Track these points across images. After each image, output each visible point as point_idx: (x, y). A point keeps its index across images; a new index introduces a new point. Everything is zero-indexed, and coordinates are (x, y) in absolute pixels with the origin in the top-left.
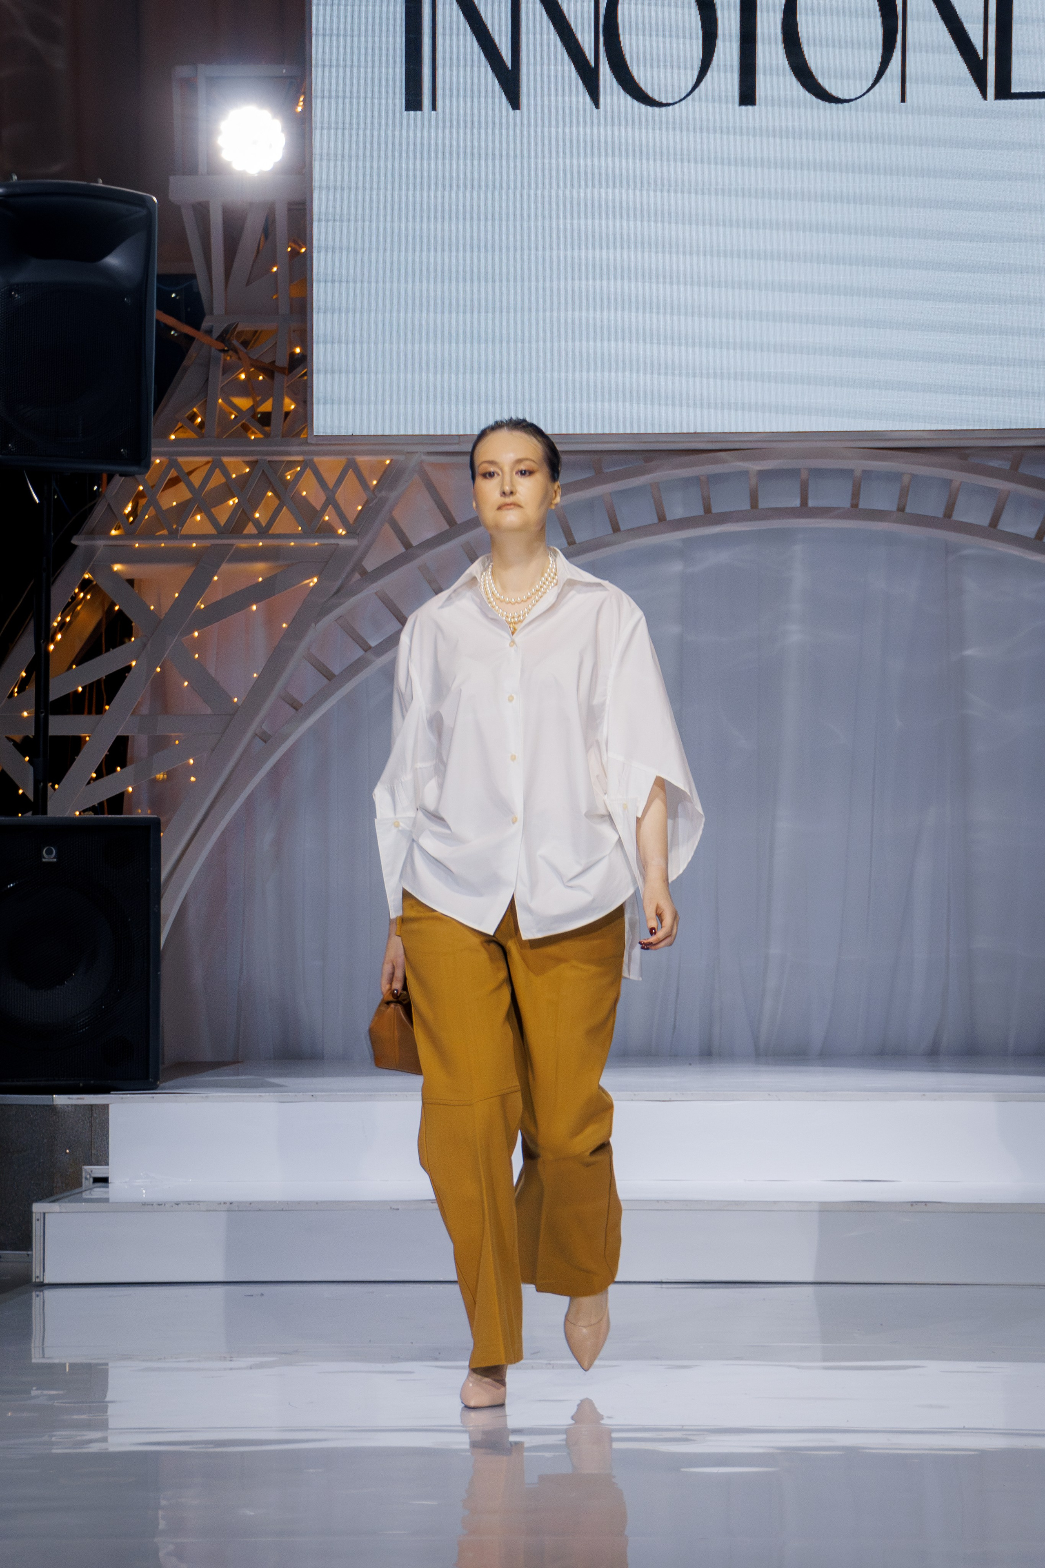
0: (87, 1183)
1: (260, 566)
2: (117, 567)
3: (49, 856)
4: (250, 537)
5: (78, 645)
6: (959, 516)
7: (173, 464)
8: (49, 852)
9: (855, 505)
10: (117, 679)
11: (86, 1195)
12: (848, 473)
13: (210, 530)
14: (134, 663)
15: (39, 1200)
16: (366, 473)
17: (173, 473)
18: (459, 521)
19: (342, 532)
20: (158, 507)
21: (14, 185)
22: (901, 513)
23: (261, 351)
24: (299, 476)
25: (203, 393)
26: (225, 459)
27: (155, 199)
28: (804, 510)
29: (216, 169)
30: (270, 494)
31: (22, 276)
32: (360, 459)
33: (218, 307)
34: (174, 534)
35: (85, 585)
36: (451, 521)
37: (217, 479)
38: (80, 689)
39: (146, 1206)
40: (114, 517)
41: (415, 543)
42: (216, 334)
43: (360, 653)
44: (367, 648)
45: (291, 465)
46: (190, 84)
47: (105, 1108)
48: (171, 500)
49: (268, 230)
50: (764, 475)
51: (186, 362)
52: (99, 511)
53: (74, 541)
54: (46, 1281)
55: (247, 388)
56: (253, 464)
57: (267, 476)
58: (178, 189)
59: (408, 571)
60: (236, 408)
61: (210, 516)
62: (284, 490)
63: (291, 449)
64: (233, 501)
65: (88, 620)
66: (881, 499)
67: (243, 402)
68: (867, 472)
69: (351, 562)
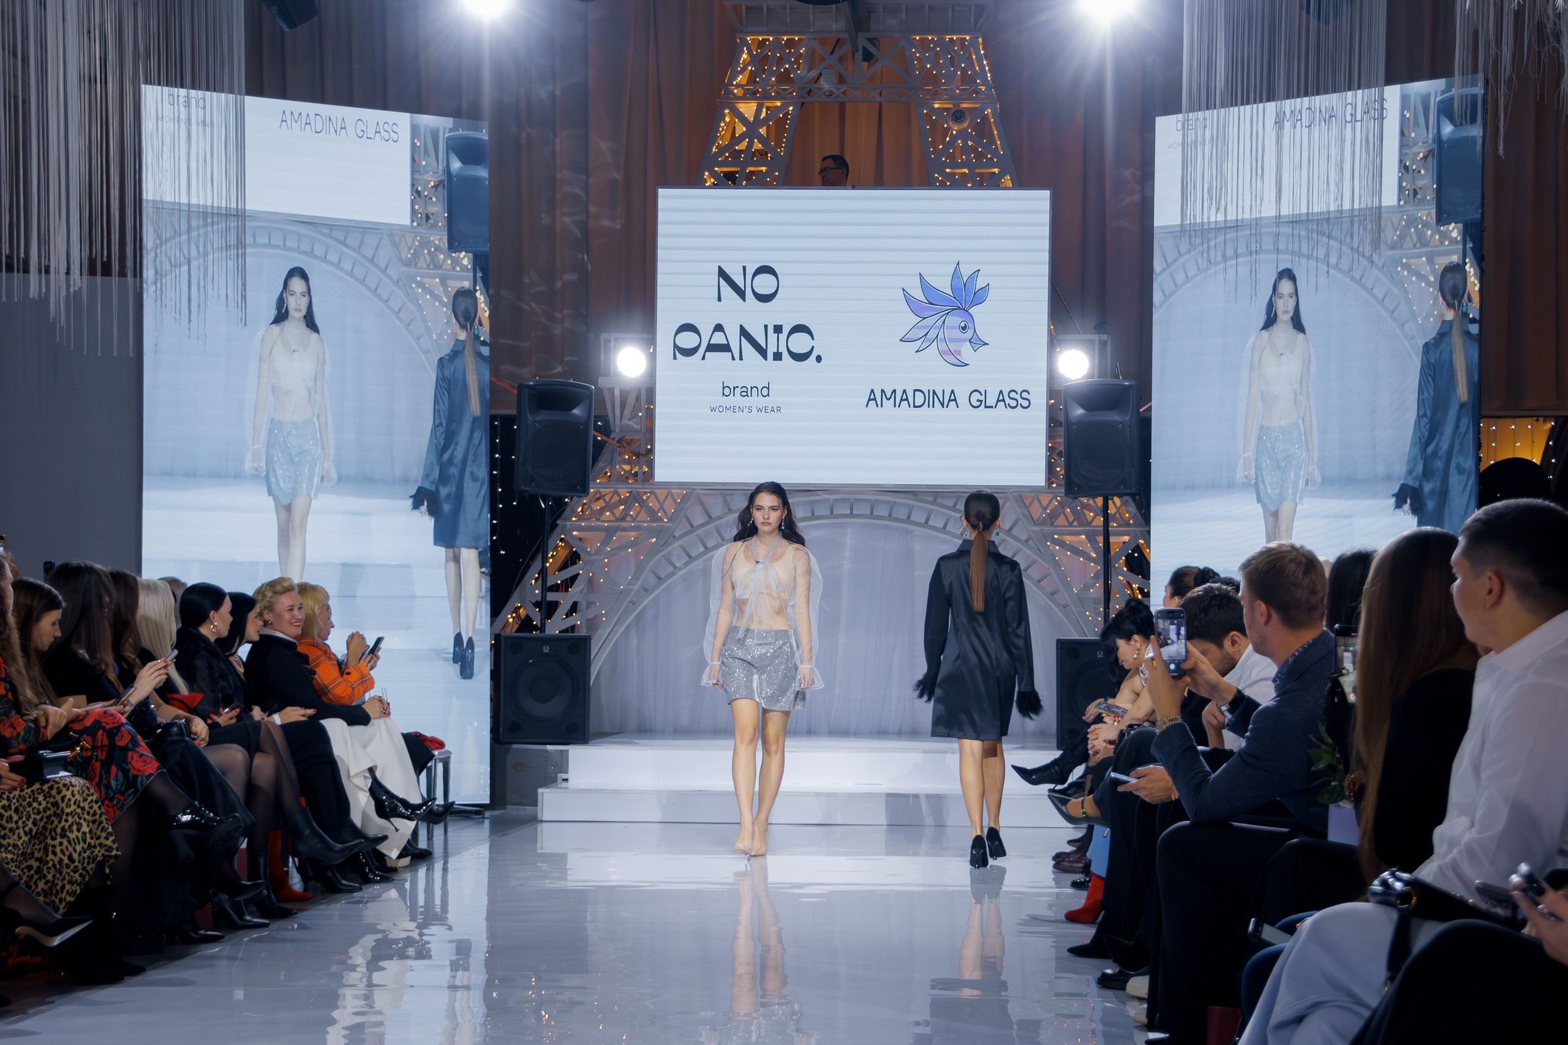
0: (559, 781)
1: (633, 533)
2: (575, 533)
3: (546, 650)
4: (629, 521)
5: (559, 564)
6: (913, 519)
7: (598, 492)
8: (546, 648)
9: (872, 514)
10: (574, 578)
11: (559, 786)
12: (869, 500)
13: (614, 519)
14: (581, 572)
15: (541, 787)
16: (676, 497)
17: (598, 496)
18: (713, 517)
19: (665, 520)
20: (592, 509)
21: (538, 381)
22: (890, 517)
23: (634, 447)
24: (649, 498)
25: (611, 464)
26: (619, 490)
27: (593, 387)
28: (851, 515)
29: (617, 374)
30: (637, 504)
31: (539, 418)
32: (674, 491)
33: (617, 430)
34: (598, 520)
35: (562, 540)
36: (710, 517)
37: (616, 498)
38: (559, 582)
39: (584, 791)
40: (574, 513)
41: (695, 525)
42: (616, 440)
44: (675, 567)
45: (645, 493)
46: (608, 341)
47: (567, 751)
48: (597, 506)
49: (638, 399)
50: (834, 500)
51: (604, 451)
52: (568, 510)
53: (558, 522)
54: (544, 819)
55: (628, 462)
56: (630, 493)
57: (636, 498)
58: (602, 382)
59: (692, 537)
60: (624, 470)
61: (612, 513)
62: (642, 503)
63: (646, 487)
64: (622, 507)
65: (563, 554)
66: (882, 511)
67: (627, 467)
68: (877, 501)
69: (669, 533)
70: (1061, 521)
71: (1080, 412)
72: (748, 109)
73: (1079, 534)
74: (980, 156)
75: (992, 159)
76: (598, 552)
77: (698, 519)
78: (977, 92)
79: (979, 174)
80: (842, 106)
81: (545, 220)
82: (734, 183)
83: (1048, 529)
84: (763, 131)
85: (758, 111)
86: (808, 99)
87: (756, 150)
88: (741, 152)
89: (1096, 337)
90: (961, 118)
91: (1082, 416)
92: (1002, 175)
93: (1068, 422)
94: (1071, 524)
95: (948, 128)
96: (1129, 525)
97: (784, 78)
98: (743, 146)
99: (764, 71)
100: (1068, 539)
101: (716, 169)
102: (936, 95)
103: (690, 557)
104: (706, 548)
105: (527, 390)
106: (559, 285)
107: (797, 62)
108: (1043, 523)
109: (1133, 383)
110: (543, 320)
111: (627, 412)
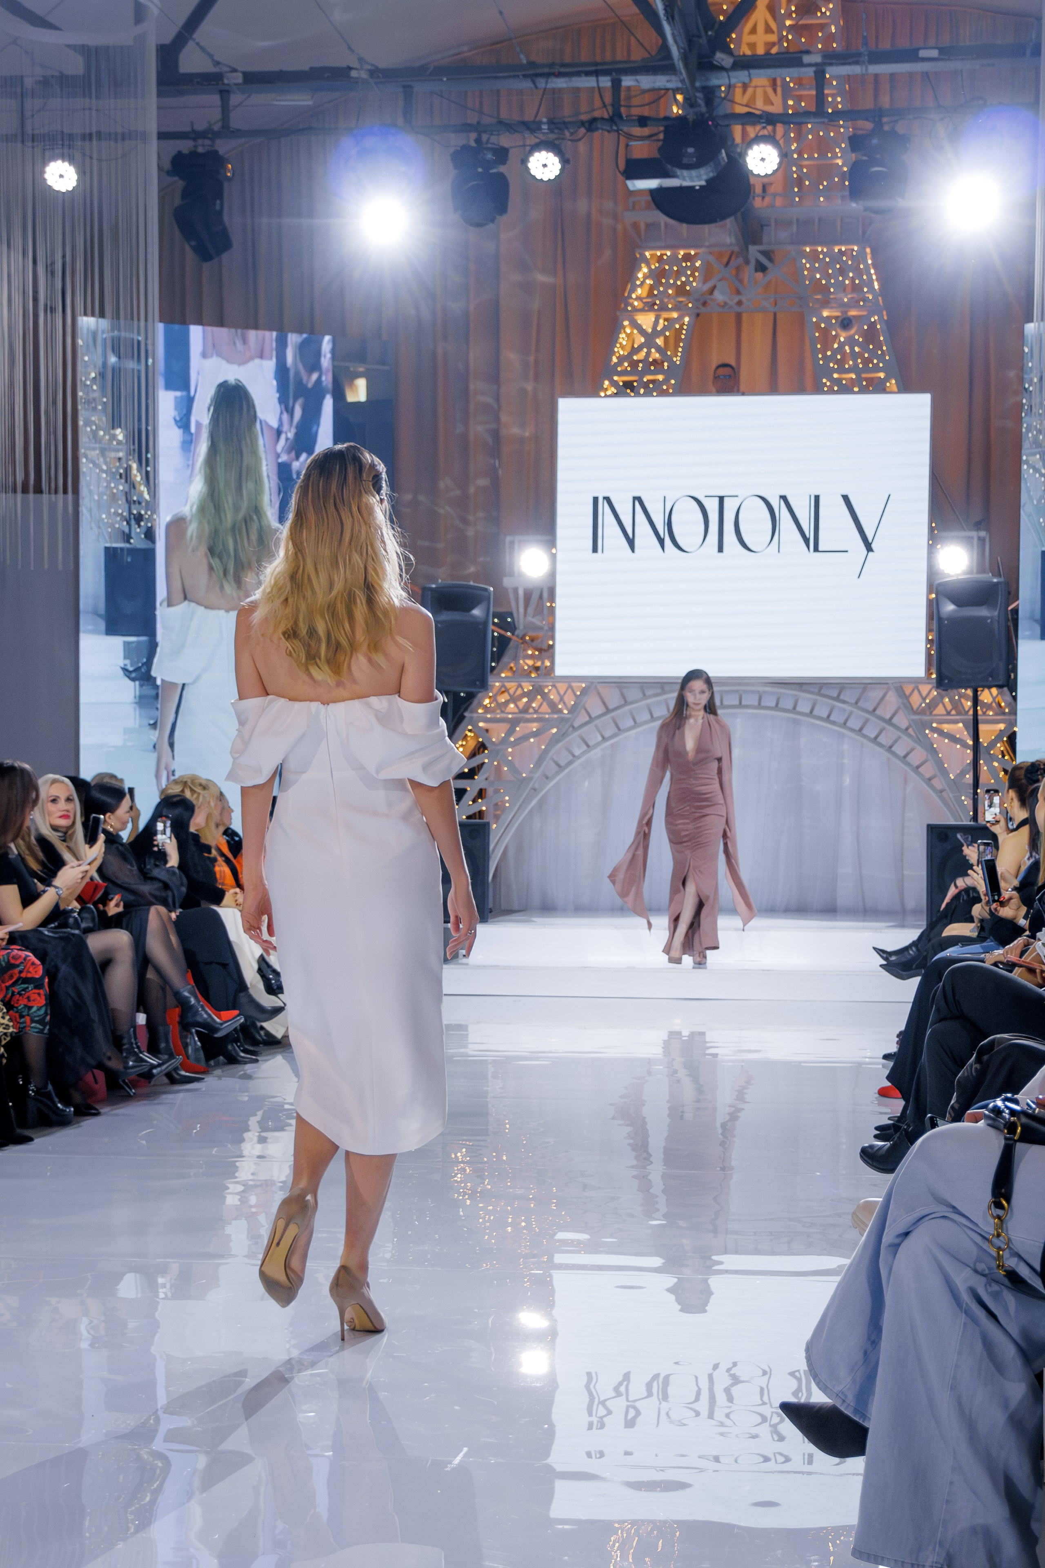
0: (460, 956)
1: (535, 724)
2: (481, 724)
4: (531, 713)
6: (799, 709)
7: (504, 686)
9: (759, 704)
10: (480, 767)
11: (460, 961)
12: (759, 691)
13: (516, 710)
14: (486, 761)
16: (575, 689)
17: (503, 689)
18: (610, 708)
19: (566, 712)
20: (497, 702)
22: (777, 707)
23: (536, 643)
24: (550, 690)
25: (515, 659)
26: (523, 684)
27: (492, 589)
28: (740, 705)
29: (520, 575)
30: (539, 697)
31: (442, 618)
32: (574, 684)
33: (521, 627)
34: (502, 712)
35: (470, 731)
36: (607, 708)
37: (519, 691)
39: (481, 966)
40: (480, 705)
41: (593, 716)
42: (520, 636)
43: (571, 758)
44: (574, 756)
45: (547, 686)
46: (512, 543)
48: (502, 699)
49: (540, 595)
51: (509, 647)
52: (475, 702)
53: (466, 714)
55: (532, 657)
56: (533, 686)
57: (538, 690)
58: (507, 582)
59: (591, 727)
60: (527, 664)
61: (516, 706)
62: (545, 696)
63: (547, 680)
64: (525, 700)
65: (472, 744)
66: (770, 702)
67: (530, 662)
68: (765, 692)
69: (569, 724)
70: (940, 710)
72: (646, 320)
73: (956, 722)
74: (866, 362)
75: (878, 364)
76: (504, 741)
77: (596, 709)
78: (865, 300)
79: (866, 379)
80: (739, 316)
81: (460, 429)
82: (632, 391)
83: (926, 718)
84: (660, 341)
85: (656, 323)
86: (703, 310)
87: (655, 361)
88: (640, 361)
89: (974, 534)
90: (848, 325)
91: (953, 611)
92: (887, 379)
93: (940, 619)
94: (949, 713)
95: (837, 336)
96: (1004, 713)
97: (681, 290)
98: (642, 355)
99: (661, 284)
100: (946, 727)
101: (615, 378)
102: (826, 303)
103: (588, 746)
104: (603, 737)
105: (429, 593)
106: (472, 490)
107: (692, 275)
108: (922, 712)
109: (1002, 579)
110: (457, 522)
111: (531, 610)
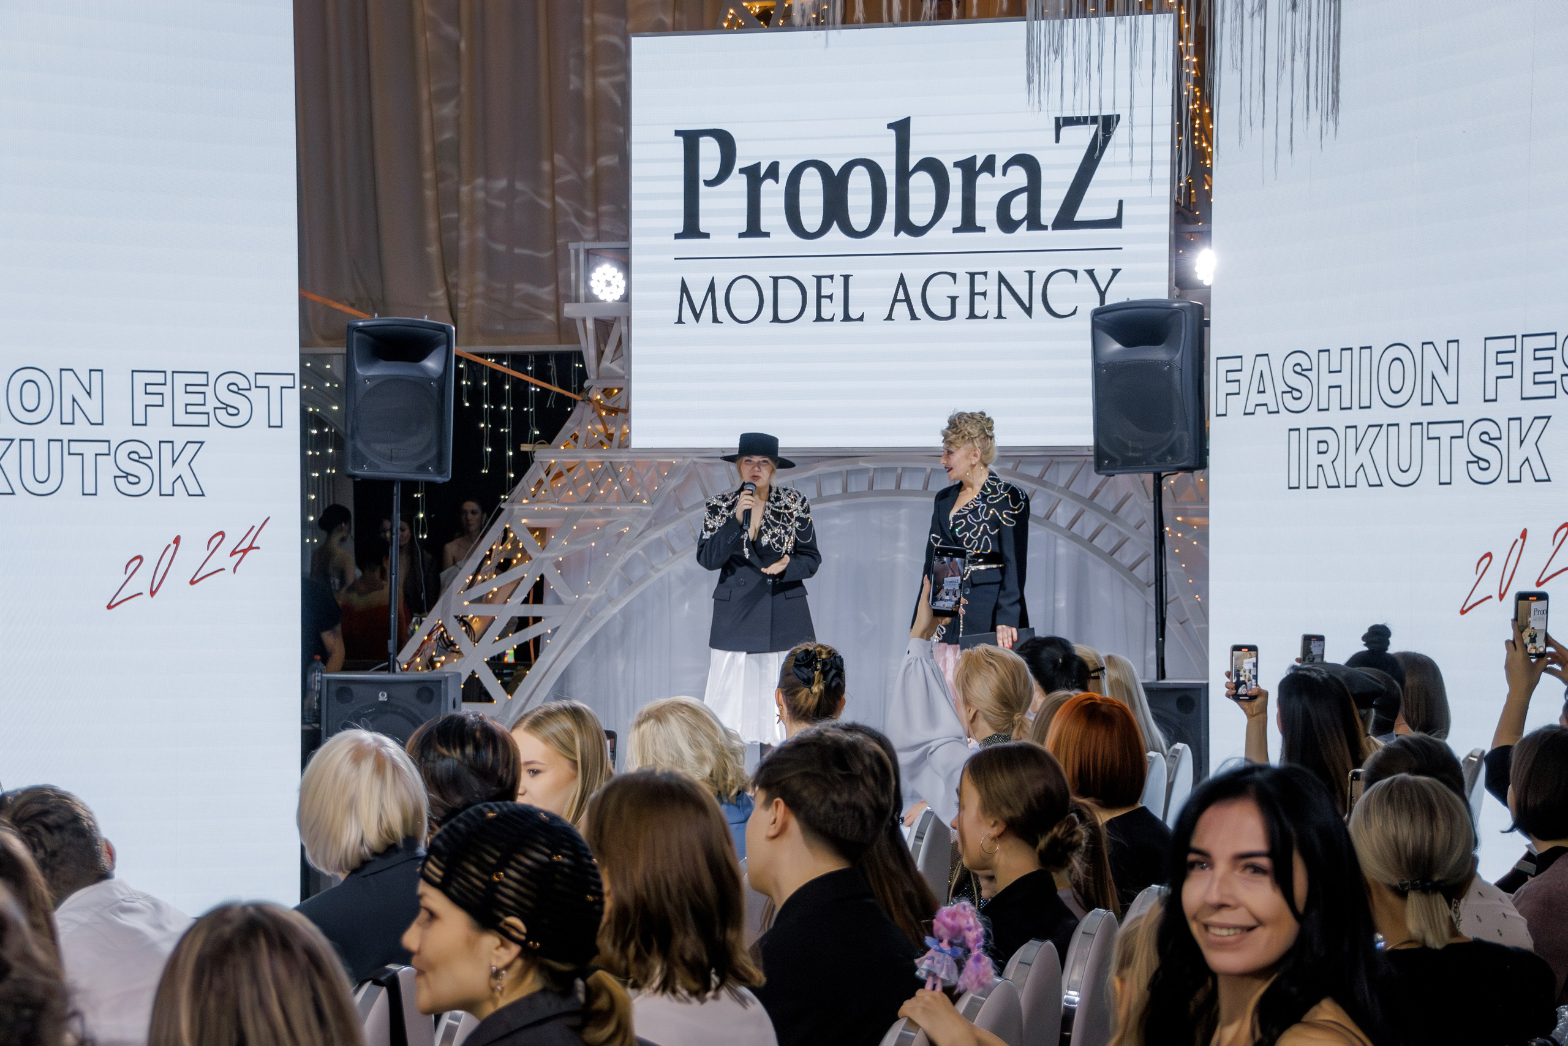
1: (600, 520)
2: (524, 521)
3: (383, 697)
4: (596, 504)
8: (383, 695)
9: (926, 488)
13: (576, 500)
14: (526, 575)
16: (661, 468)
17: (559, 468)
19: (645, 501)
23: (612, 401)
24: (625, 470)
25: (581, 423)
26: (587, 460)
29: (591, 298)
30: (609, 480)
31: (373, 372)
32: (660, 461)
33: (593, 375)
34: (556, 502)
35: (506, 531)
37: (582, 471)
40: (526, 492)
41: (685, 507)
43: (648, 570)
44: (650, 567)
45: (621, 463)
48: (556, 483)
50: (875, 470)
52: (518, 487)
53: (503, 506)
55: (603, 421)
56: (603, 463)
57: (610, 470)
58: (571, 310)
59: (680, 524)
60: (597, 431)
61: (576, 493)
62: (616, 478)
63: (623, 455)
64: (593, 484)
67: (600, 427)
69: (647, 520)
71: (1116, 346)
76: (552, 547)
77: (690, 498)
81: (574, 83)
82: (767, 23)
83: (1169, 507)
91: (1119, 352)
101: (745, 4)
103: (674, 552)
110: (573, 220)
111: (609, 351)
